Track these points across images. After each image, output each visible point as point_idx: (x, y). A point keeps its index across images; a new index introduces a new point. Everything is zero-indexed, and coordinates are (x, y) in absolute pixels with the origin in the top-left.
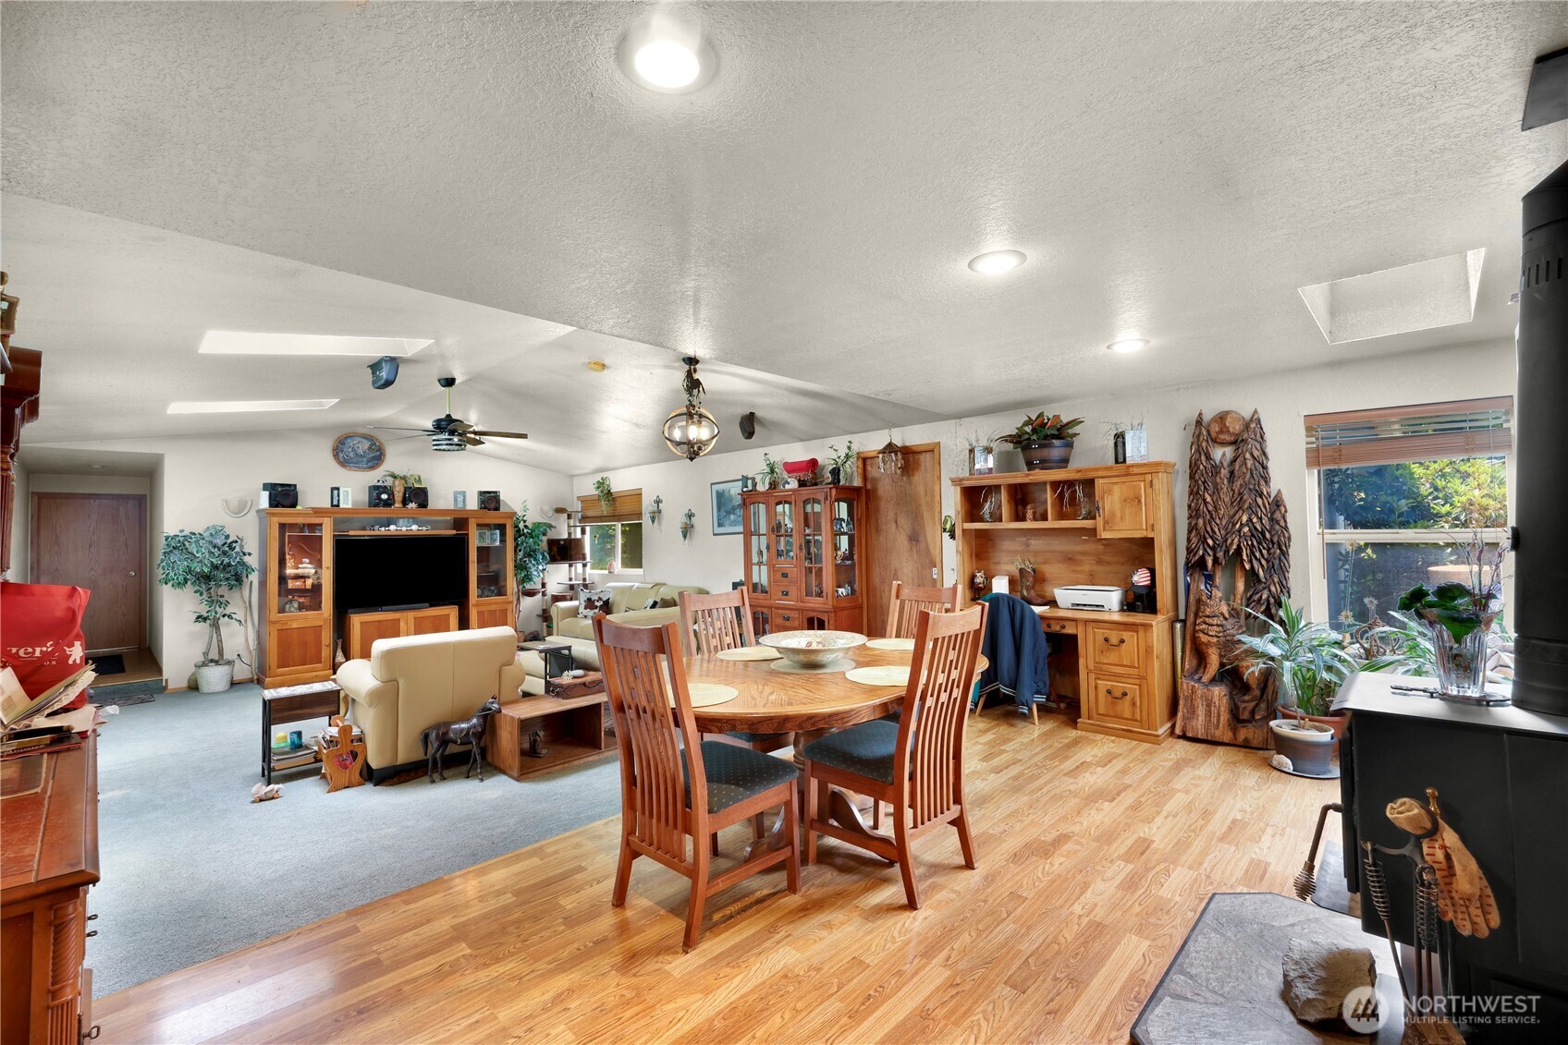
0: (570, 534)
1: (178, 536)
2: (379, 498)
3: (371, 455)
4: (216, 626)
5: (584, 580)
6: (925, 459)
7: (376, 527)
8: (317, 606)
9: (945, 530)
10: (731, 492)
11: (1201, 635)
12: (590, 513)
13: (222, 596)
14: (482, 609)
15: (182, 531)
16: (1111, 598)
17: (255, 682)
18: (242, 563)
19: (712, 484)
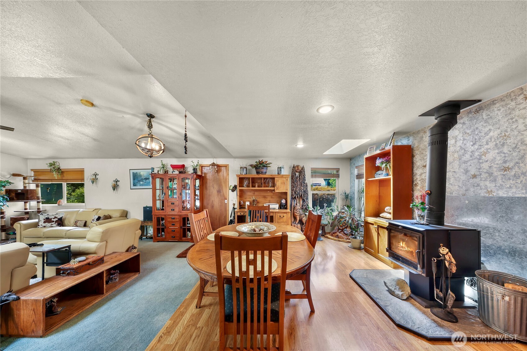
0: (25, 187)
5: (38, 209)
6: (223, 169)
9: (230, 189)
10: (141, 173)
11: (296, 213)
12: (40, 178)
16: (277, 206)
19: (130, 170)
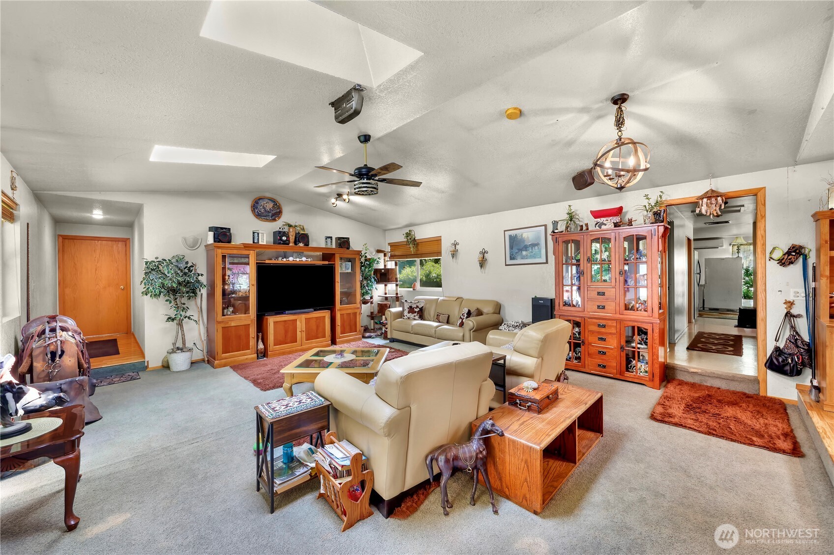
0: (385, 266)
1: (154, 262)
2: (281, 239)
3: (274, 212)
4: (180, 324)
5: (397, 294)
7: (280, 259)
8: (246, 310)
9: (771, 258)
10: (524, 236)
12: (397, 253)
13: (184, 304)
14: (344, 312)
15: (157, 258)
17: (206, 362)
18: (198, 281)
19: (505, 231)
